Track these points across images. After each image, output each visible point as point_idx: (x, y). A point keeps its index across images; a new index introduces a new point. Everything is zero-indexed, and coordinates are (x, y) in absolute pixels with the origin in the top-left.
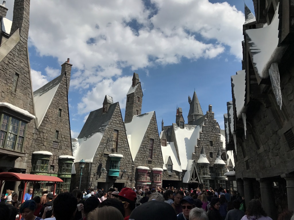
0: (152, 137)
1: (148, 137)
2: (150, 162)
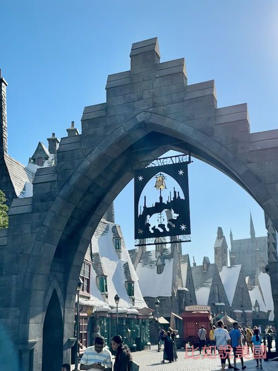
0: (241, 286)
1: (239, 286)
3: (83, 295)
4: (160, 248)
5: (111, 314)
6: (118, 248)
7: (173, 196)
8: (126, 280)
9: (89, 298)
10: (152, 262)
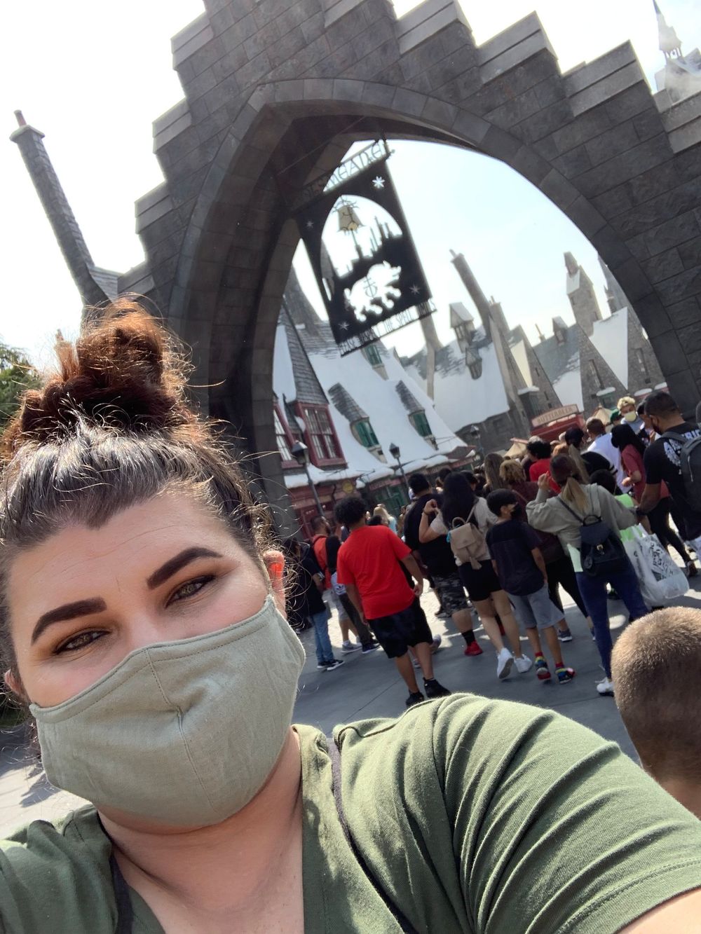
0: (637, 346)
1: (633, 349)
2: (648, 381)
3: (332, 464)
4: (463, 333)
5: (400, 478)
6: (374, 361)
7: (378, 236)
8: (408, 412)
9: (344, 466)
10: (457, 363)
